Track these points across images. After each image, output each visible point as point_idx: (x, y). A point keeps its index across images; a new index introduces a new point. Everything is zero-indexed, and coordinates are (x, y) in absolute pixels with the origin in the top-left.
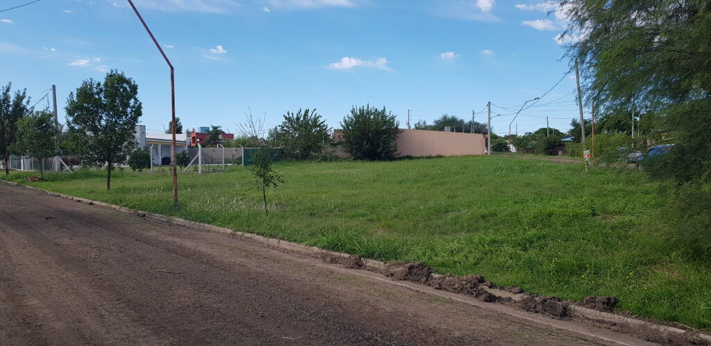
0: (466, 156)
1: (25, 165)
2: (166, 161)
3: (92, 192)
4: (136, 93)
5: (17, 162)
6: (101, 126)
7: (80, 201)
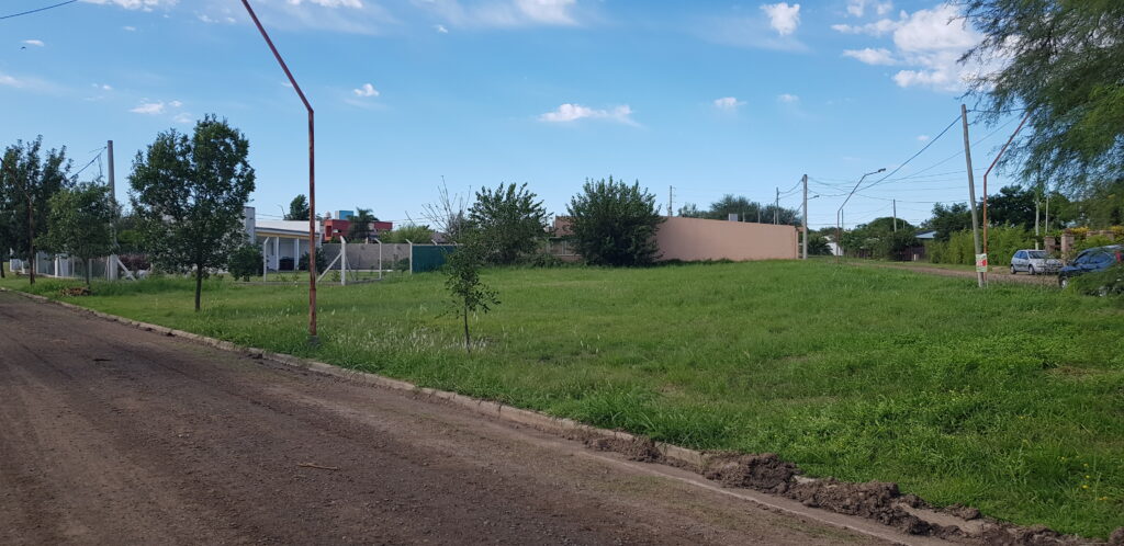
0: (769, 260)
1: (60, 269)
2: (286, 265)
3: (169, 315)
4: (245, 153)
5: (47, 263)
6: (187, 207)
7: (150, 329)
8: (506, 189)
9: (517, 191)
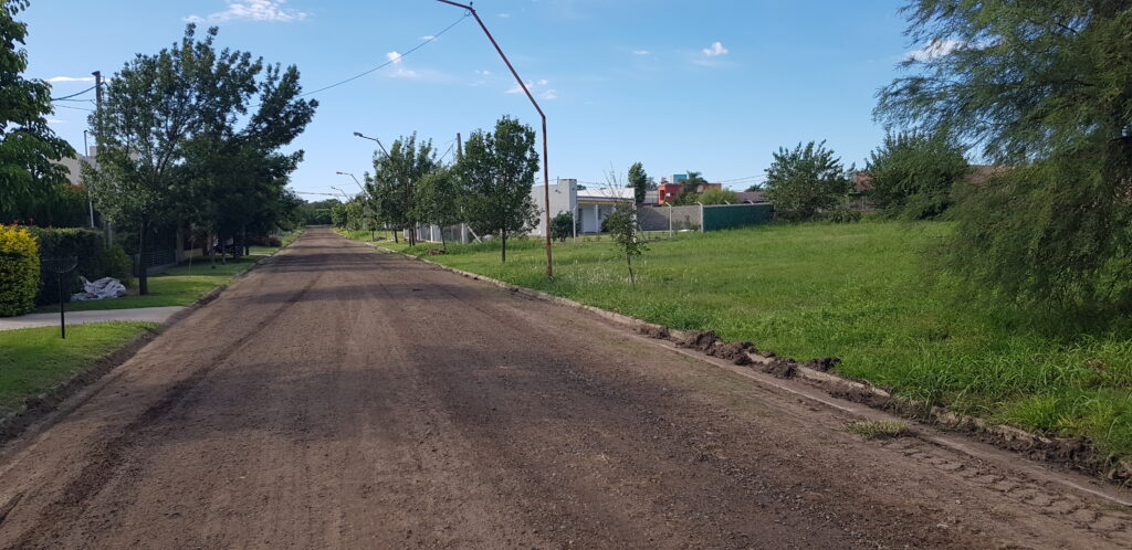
3: (484, 266)
7: (467, 276)
8: (803, 148)
9: (815, 149)
